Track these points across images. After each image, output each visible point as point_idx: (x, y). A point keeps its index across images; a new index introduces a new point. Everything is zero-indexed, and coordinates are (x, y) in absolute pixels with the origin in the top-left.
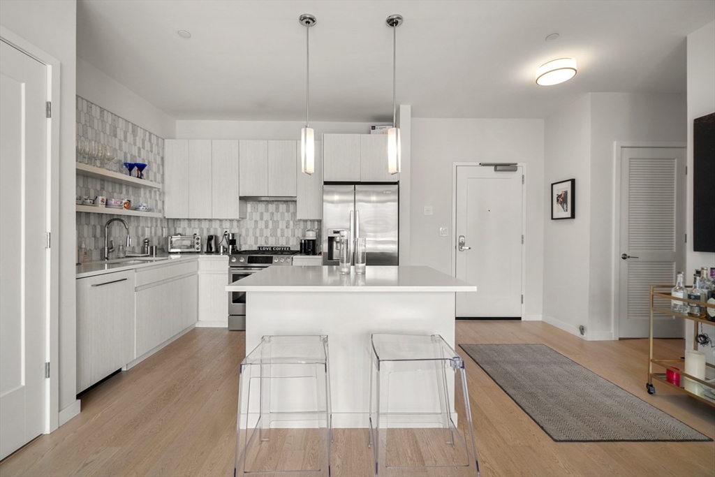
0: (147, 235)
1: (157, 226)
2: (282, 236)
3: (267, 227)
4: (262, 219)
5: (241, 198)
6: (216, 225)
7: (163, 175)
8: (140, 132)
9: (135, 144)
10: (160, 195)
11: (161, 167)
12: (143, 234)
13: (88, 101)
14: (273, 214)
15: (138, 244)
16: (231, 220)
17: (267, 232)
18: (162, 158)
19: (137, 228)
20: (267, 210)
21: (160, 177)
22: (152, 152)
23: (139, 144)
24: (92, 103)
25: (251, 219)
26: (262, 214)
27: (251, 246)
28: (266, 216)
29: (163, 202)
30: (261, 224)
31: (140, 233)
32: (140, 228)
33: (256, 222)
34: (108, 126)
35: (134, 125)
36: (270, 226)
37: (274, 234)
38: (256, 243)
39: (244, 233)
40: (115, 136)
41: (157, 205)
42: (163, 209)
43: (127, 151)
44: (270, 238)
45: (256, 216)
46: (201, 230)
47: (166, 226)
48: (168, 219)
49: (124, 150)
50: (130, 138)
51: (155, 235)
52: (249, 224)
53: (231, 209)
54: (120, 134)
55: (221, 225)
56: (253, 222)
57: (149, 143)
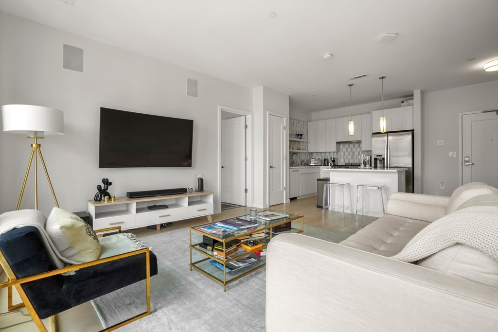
1: (306, 155)
2: (356, 158)
3: (349, 155)
4: (347, 151)
5: (337, 143)
6: (328, 154)
7: (308, 136)
8: (300, 122)
10: (307, 144)
11: (307, 133)
12: (302, 159)
14: (352, 148)
15: (300, 162)
16: (334, 152)
17: (349, 157)
18: (307, 130)
20: (349, 147)
22: (304, 128)
23: (300, 125)
25: (342, 151)
26: (347, 149)
27: (342, 163)
28: (349, 150)
29: (308, 146)
30: (347, 154)
32: (301, 156)
33: (344, 152)
34: (292, 123)
35: (299, 120)
36: (351, 154)
37: (352, 158)
38: (344, 162)
39: (339, 158)
41: (306, 148)
42: (308, 149)
43: (297, 130)
44: (351, 160)
45: (344, 150)
46: (322, 157)
47: (309, 155)
48: (309, 153)
50: (298, 125)
51: (305, 158)
52: (341, 153)
53: (333, 148)
54: (295, 125)
55: (329, 155)
56: (343, 153)
57: (303, 125)
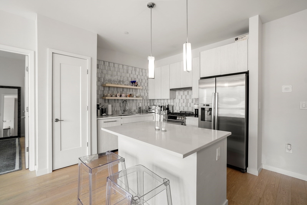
0: (140, 106)
1: (145, 102)
2: (190, 106)
3: (184, 102)
4: (182, 98)
7: (148, 83)
9: (135, 74)
10: (146, 91)
11: (147, 80)
12: (139, 105)
13: (118, 64)
14: (186, 96)
15: (137, 109)
16: (167, 99)
17: (184, 105)
19: (136, 103)
20: (184, 94)
21: (146, 84)
22: (143, 75)
24: (119, 64)
25: (178, 99)
26: (182, 96)
27: (178, 111)
28: (184, 97)
29: (148, 93)
30: (182, 101)
31: (137, 105)
32: (137, 103)
33: (180, 100)
34: (125, 70)
35: (135, 68)
36: (185, 102)
37: (187, 106)
38: (179, 110)
39: (175, 105)
40: (128, 73)
41: (145, 94)
42: (148, 96)
43: (132, 77)
44: (185, 107)
45: (180, 97)
46: (161, 103)
47: (149, 102)
48: (150, 100)
49: (131, 77)
51: (144, 105)
55: (167, 101)
56: (178, 100)
57: (142, 73)
